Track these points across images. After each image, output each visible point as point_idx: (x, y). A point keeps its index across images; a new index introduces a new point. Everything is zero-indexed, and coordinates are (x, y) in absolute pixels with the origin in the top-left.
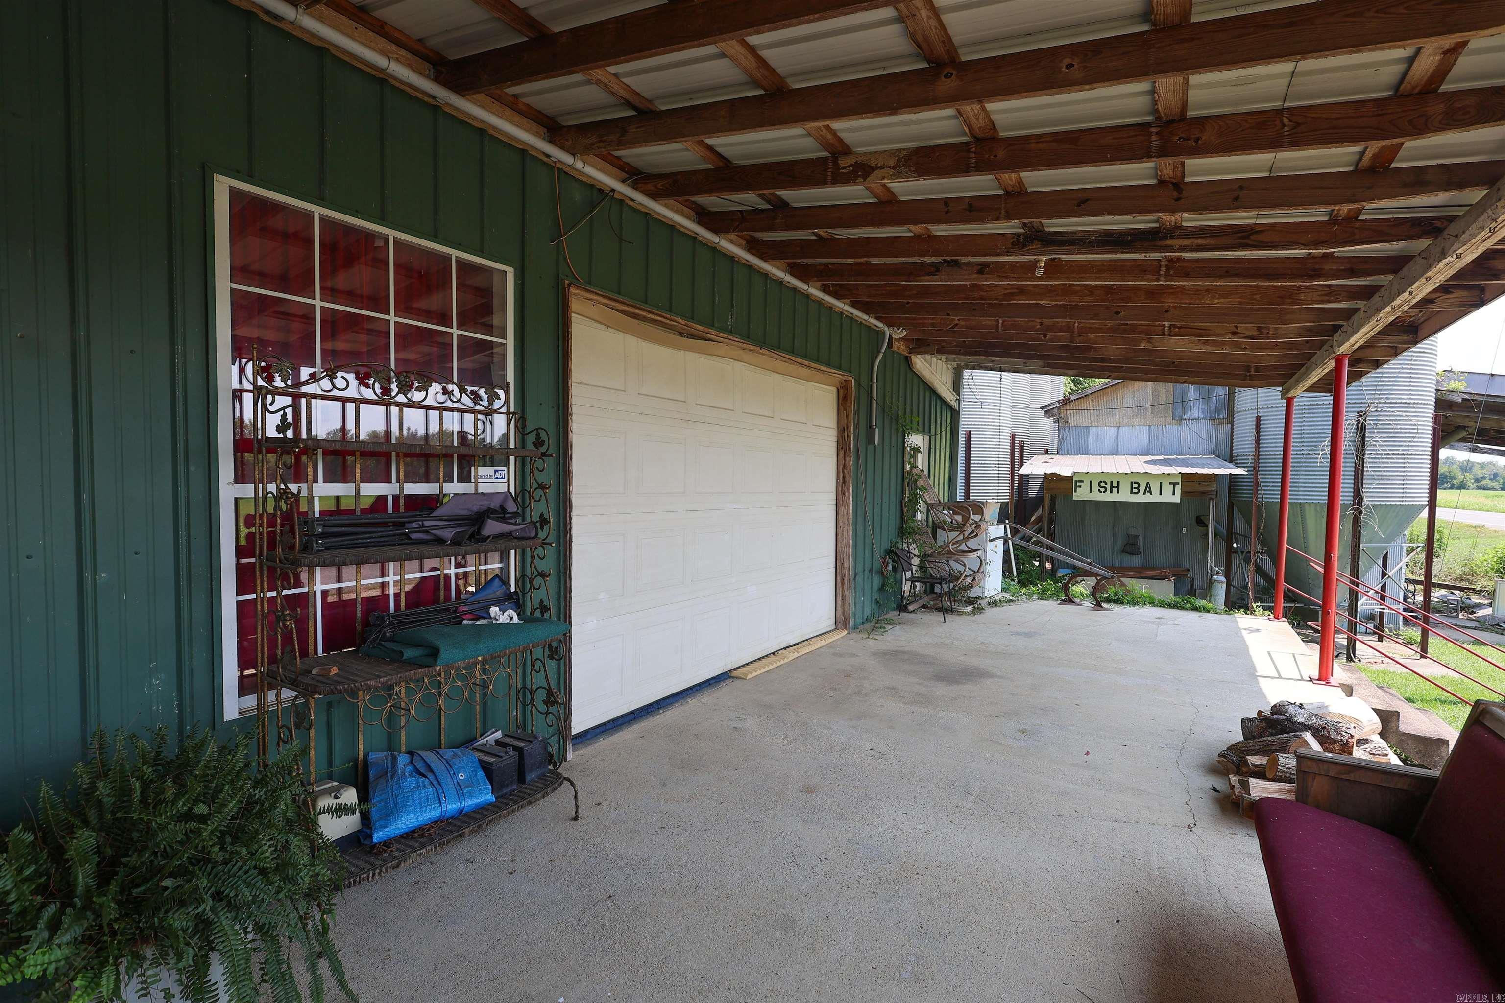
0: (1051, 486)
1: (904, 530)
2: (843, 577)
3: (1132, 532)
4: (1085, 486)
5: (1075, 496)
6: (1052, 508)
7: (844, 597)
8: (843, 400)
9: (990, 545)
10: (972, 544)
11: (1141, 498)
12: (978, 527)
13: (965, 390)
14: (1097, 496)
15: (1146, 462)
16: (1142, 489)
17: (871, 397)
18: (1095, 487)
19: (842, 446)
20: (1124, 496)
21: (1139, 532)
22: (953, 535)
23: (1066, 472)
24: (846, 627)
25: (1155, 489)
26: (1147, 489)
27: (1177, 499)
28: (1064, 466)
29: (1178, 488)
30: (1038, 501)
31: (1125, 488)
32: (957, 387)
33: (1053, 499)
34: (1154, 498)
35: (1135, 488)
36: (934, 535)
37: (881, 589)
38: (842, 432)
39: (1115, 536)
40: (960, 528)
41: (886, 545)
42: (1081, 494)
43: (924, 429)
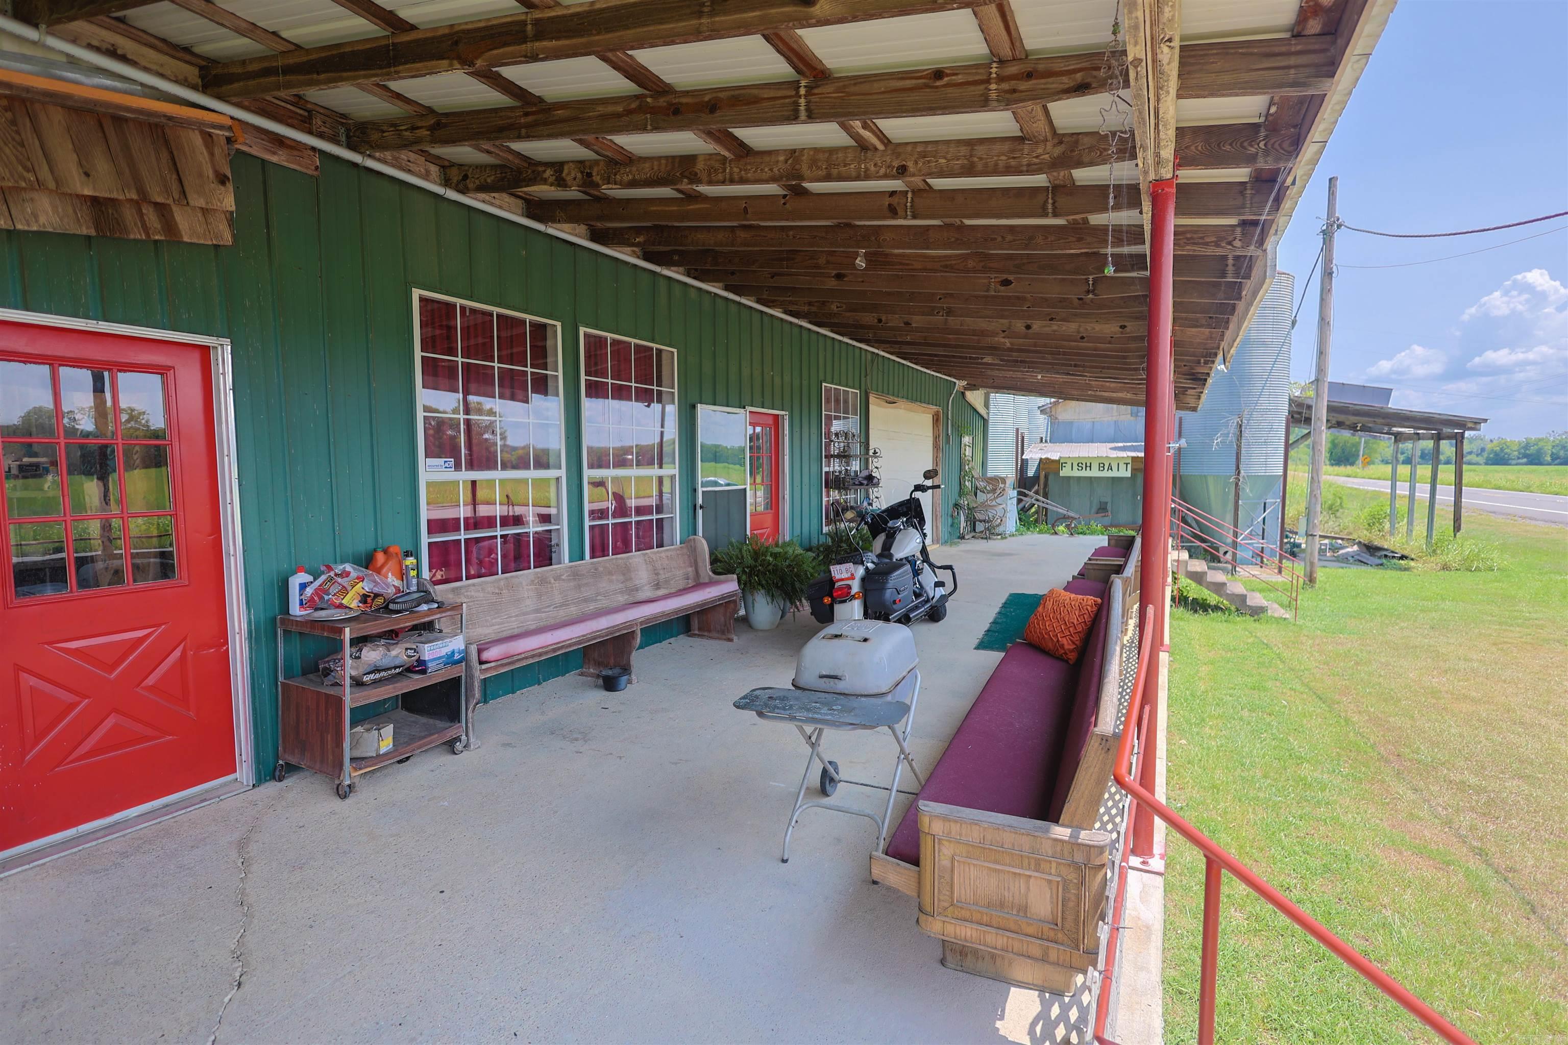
0: (1046, 466)
1: (961, 493)
2: (936, 516)
3: (1103, 500)
4: (1069, 466)
5: (1062, 474)
6: (1046, 485)
7: (937, 527)
8: (936, 420)
9: (1009, 502)
10: (999, 500)
11: (1106, 474)
12: (1004, 490)
13: (991, 407)
14: (1076, 473)
15: (1111, 449)
16: (1106, 468)
17: (948, 418)
18: (1075, 467)
19: (936, 446)
20: (1095, 473)
21: (1108, 499)
22: (989, 495)
23: (1055, 456)
24: (938, 543)
25: (1115, 467)
26: (1110, 468)
27: (1128, 474)
28: (1054, 452)
29: (1129, 466)
30: (1036, 478)
31: (1095, 466)
32: (987, 405)
33: (1046, 477)
34: (1114, 474)
35: (1101, 466)
36: (976, 495)
37: (952, 526)
38: (936, 439)
39: (1091, 503)
40: (994, 491)
41: (954, 502)
42: (1065, 472)
43: (971, 433)
